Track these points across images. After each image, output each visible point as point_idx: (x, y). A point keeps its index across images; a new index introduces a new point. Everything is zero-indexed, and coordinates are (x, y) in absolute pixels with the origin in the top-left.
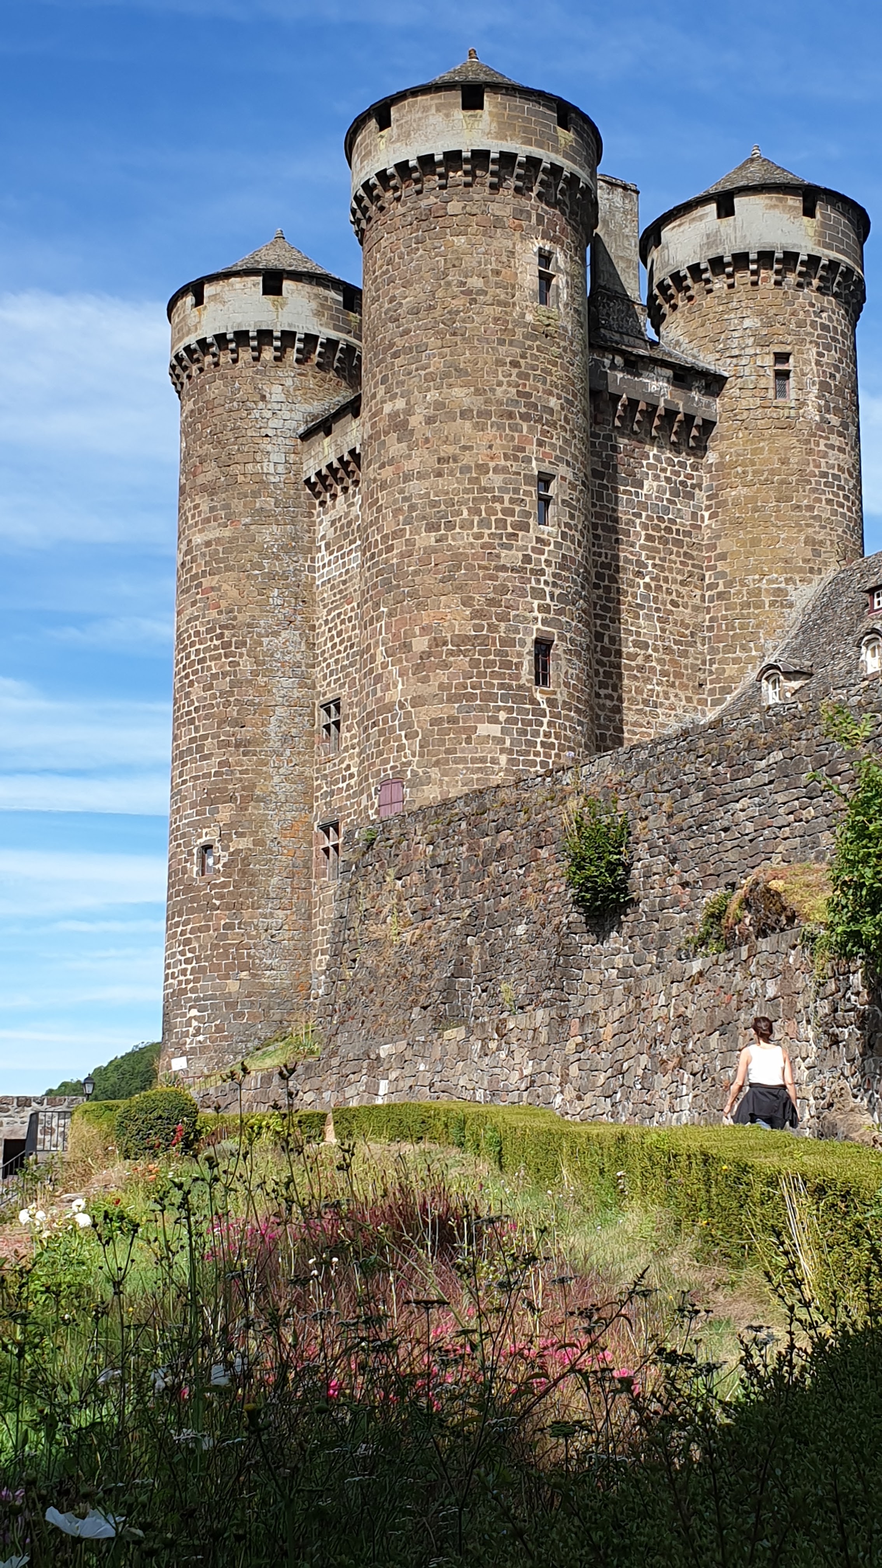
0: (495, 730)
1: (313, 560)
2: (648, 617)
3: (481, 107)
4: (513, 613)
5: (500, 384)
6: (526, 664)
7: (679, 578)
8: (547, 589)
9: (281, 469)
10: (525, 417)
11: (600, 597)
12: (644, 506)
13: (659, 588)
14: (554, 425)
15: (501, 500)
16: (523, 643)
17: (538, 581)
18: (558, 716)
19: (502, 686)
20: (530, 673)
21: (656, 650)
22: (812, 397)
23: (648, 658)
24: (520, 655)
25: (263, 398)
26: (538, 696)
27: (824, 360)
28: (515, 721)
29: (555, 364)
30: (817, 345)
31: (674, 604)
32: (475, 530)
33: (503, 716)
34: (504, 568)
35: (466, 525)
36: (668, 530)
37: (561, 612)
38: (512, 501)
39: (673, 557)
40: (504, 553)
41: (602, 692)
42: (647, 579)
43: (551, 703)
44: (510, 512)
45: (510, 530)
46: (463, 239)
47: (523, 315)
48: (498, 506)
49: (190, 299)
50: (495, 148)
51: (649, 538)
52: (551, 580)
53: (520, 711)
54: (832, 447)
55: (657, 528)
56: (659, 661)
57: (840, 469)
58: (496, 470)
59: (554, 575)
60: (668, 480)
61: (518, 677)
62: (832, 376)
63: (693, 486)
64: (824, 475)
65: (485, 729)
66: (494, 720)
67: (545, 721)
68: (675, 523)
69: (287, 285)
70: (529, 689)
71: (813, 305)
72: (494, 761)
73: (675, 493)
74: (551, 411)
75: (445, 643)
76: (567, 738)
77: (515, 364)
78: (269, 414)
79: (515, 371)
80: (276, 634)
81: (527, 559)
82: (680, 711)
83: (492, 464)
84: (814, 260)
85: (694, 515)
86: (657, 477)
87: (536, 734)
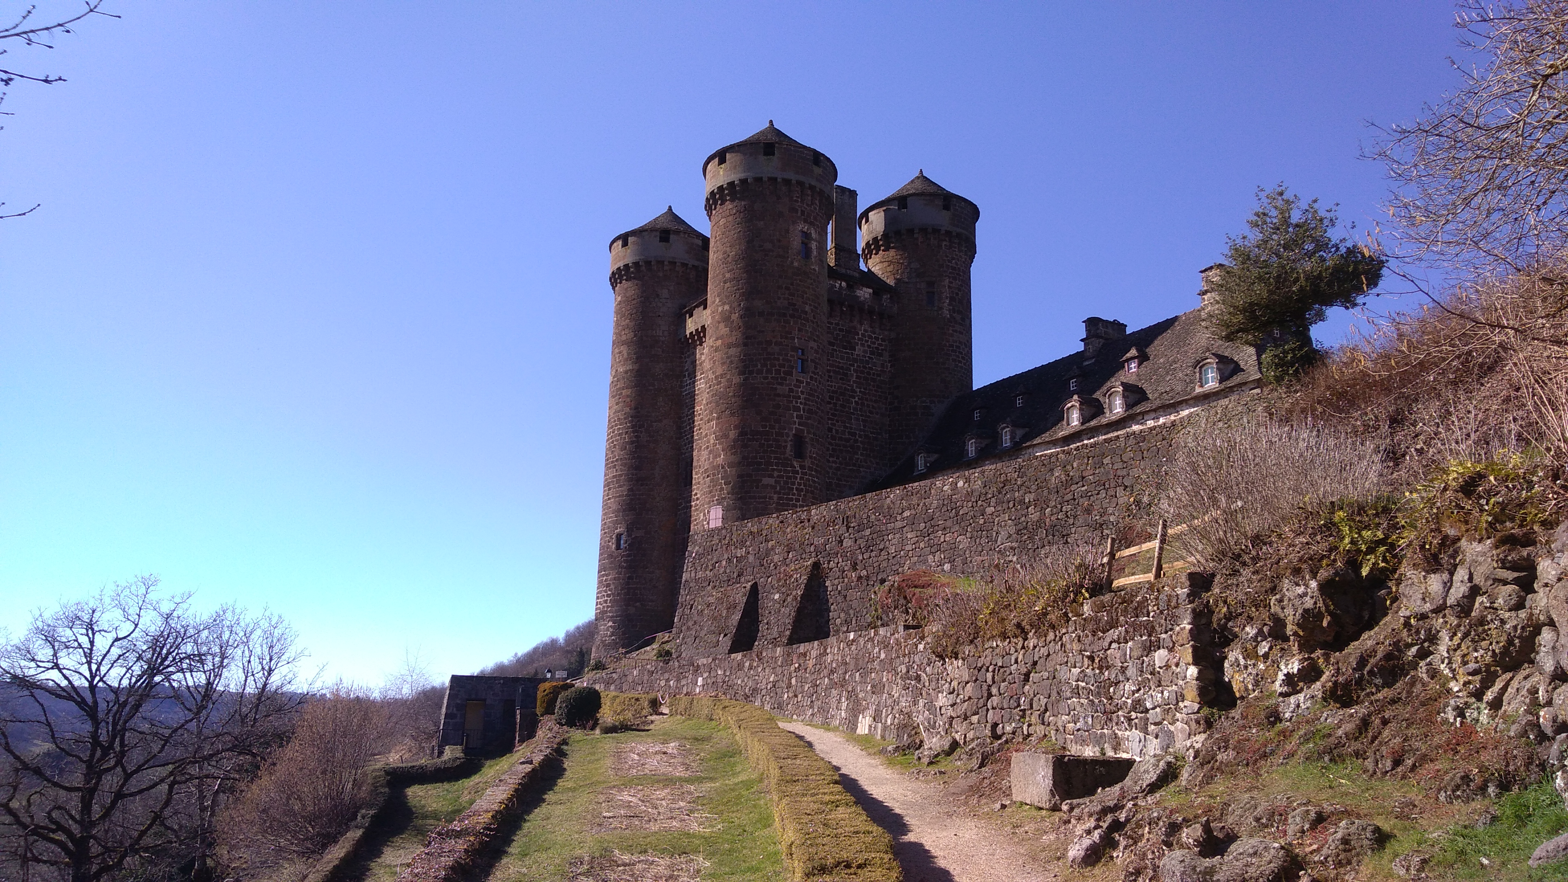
0: (771, 481)
1: (681, 382)
2: (857, 419)
3: (773, 154)
4: (783, 419)
5: (779, 298)
6: (789, 448)
7: (874, 398)
8: (801, 406)
9: (666, 333)
10: (792, 316)
11: (831, 409)
12: (855, 360)
13: (863, 404)
14: (807, 320)
15: (778, 359)
16: (788, 436)
17: (797, 403)
18: (805, 474)
19: (775, 458)
20: (791, 451)
21: (860, 436)
22: (946, 304)
23: (856, 441)
24: (786, 442)
25: (658, 296)
26: (795, 464)
27: (953, 285)
28: (782, 477)
29: (809, 288)
30: (949, 277)
31: (871, 412)
32: (764, 375)
33: (776, 474)
34: (779, 395)
35: (760, 372)
36: (869, 373)
37: (808, 418)
38: (783, 360)
39: (871, 387)
40: (779, 387)
41: (831, 459)
42: (857, 399)
43: (802, 467)
44: (783, 366)
45: (782, 375)
46: (762, 223)
47: (792, 263)
48: (777, 363)
49: (620, 243)
50: (780, 175)
51: (857, 377)
52: (803, 401)
53: (786, 471)
54: (956, 331)
55: (862, 372)
56: (861, 442)
57: (960, 343)
58: (776, 343)
59: (805, 399)
60: (869, 346)
61: (784, 453)
62: (957, 294)
63: (882, 350)
64: (952, 346)
65: (766, 481)
66: (771, 476)
67: (798, 476)
68: (872, 369)
69: (672, 237)
70: (790, 460)
71: (947, 257)
72: (771, 498)
73: (872, 353)
74: (806, 313)
75: (746, 434)
76: (810, 486)
77: (787, 288)
78: (660, 305)
79: (787, 292)
80: (660, 421)
81: (791, 390)
82: (872, 470)
83: (774, 340)
84: (948, 233)
85: (882, 364)
86: (863, 345)
87: (793, 484)
